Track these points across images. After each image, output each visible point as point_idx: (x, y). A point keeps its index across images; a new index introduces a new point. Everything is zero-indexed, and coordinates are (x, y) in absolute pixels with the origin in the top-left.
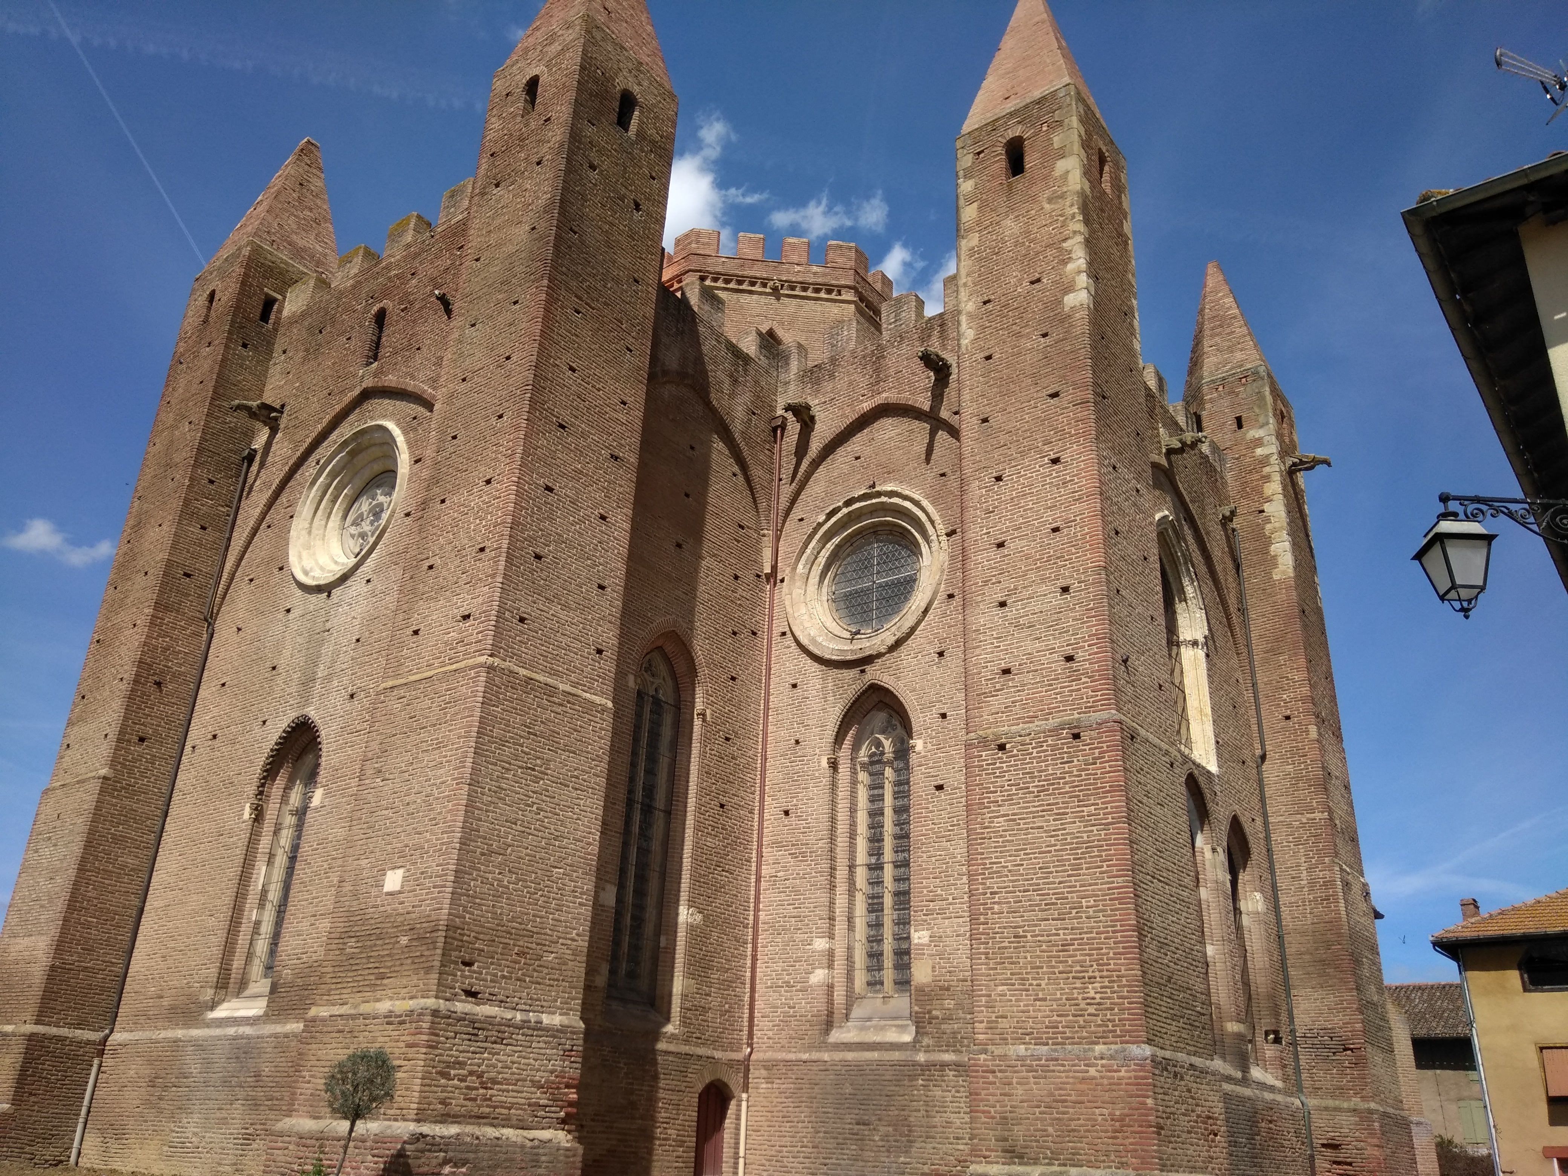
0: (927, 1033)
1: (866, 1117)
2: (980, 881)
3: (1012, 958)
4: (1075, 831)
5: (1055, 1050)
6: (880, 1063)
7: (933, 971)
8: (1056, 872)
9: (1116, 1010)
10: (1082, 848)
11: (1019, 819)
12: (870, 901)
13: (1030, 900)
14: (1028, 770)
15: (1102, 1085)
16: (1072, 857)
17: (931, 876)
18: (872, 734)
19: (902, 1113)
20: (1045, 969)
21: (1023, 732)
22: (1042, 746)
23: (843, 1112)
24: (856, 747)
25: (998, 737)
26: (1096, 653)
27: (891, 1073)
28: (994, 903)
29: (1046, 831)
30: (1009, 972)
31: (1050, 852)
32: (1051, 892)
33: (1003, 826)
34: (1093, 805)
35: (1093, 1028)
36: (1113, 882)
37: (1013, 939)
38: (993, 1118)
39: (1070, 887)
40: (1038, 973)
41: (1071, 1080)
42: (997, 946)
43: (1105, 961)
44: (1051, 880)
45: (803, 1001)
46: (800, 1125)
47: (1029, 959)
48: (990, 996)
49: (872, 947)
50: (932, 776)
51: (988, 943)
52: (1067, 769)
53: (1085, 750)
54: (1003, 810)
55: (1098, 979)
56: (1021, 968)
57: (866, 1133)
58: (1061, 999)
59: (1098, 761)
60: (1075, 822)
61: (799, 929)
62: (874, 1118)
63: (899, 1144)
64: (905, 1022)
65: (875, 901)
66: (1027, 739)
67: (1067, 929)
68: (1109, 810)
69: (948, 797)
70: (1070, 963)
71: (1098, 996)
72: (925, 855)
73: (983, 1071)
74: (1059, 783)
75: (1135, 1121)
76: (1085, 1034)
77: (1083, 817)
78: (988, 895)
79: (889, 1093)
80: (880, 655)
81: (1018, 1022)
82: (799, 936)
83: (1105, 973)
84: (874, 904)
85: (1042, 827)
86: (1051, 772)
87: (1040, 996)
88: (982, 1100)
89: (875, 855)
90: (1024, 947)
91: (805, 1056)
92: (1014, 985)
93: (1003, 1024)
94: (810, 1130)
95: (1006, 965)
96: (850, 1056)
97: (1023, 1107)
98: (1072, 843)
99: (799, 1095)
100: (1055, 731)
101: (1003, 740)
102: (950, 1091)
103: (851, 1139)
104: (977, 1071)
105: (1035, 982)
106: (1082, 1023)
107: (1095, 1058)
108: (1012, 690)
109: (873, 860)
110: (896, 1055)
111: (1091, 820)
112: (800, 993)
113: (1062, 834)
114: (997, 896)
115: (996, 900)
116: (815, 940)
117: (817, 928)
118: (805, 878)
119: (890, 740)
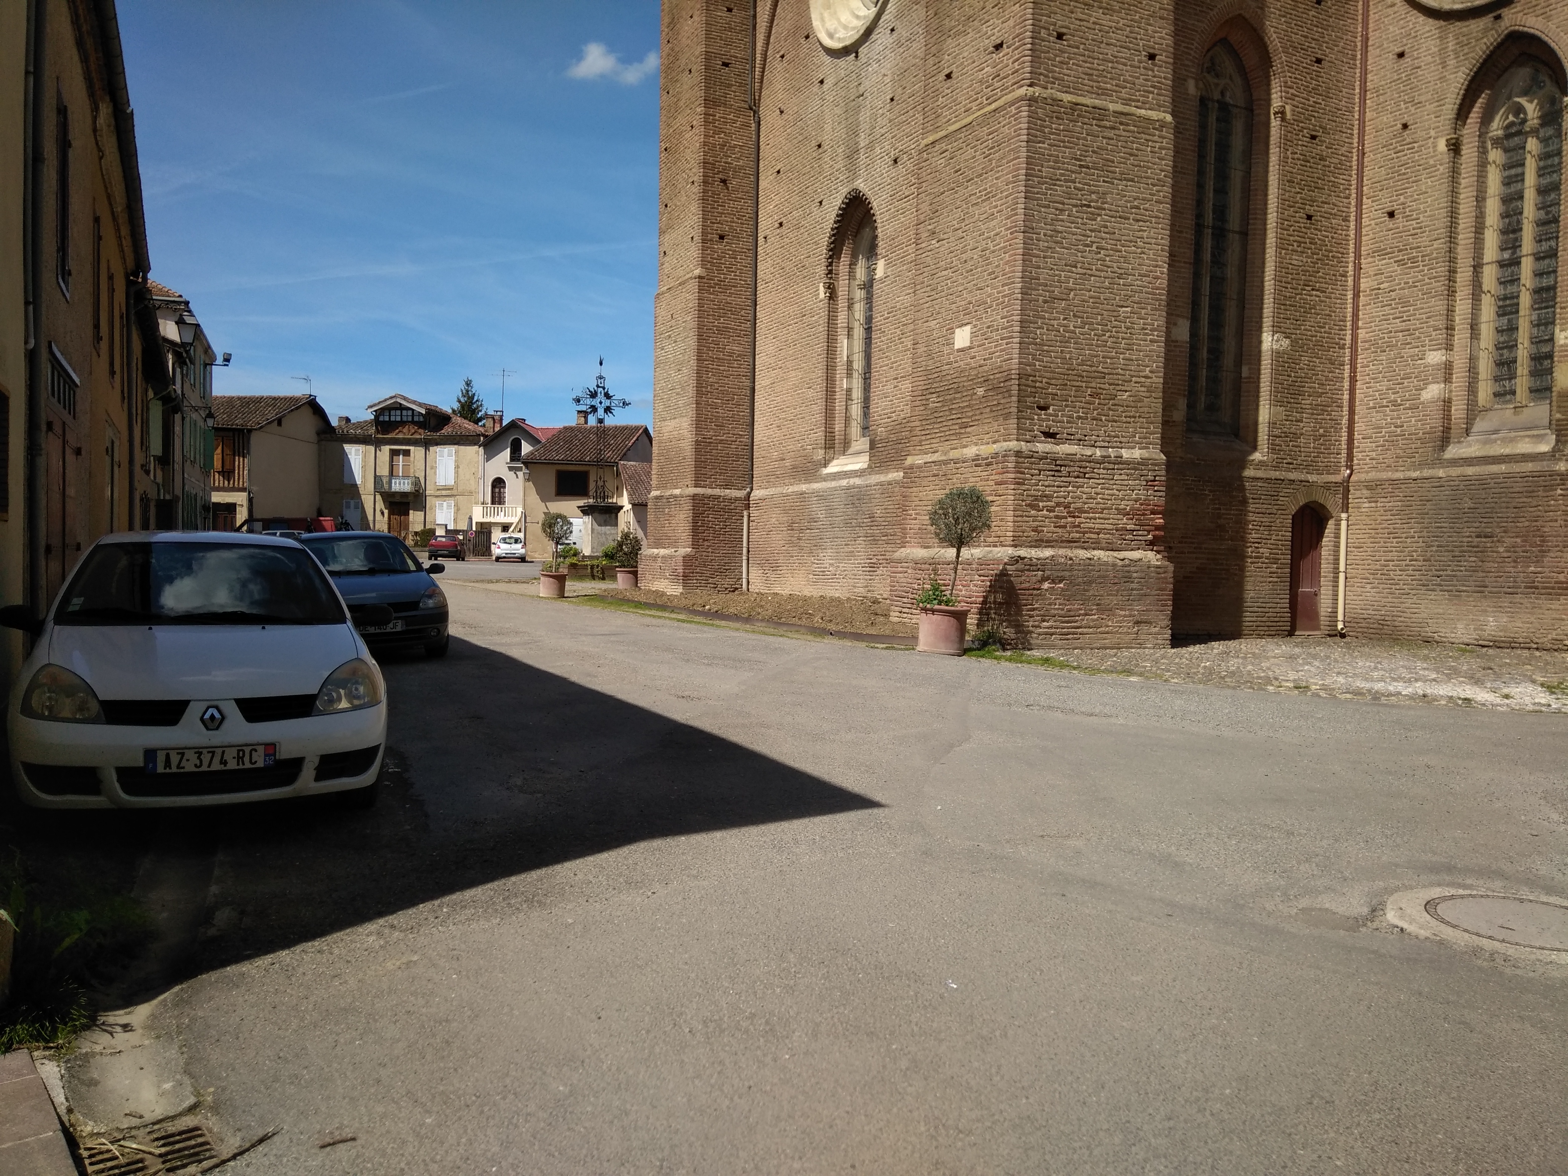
1: (1490, 530)
6: (1508, 476)
12: (1501, 303)
18: (1509, 98)
19: (1535, 523)
23: (1461, 526)
24: (1486, 119)
27: (1521, 485)
45: (1413, 419)
46: (1409, 540)
49: (1502, 355)
57: (1488, 545)
61: (1408, 344)
62: (1498, 530)
63: (1528, 554)
64: (1542, 432)
65: (1508, 302)
79: (1519, 505)
82: (1408, 352)
84: (1506, 306)
89: (1509, 248)
91: (1416, 474)
94: (1421, 544)
96: (1470, 471)
99: (1407, 512)
103: (1470, 551)
109: (1506, 255)
110: (1530, 466)
112: (1410, 411)
116: (1428, 353)
117: (1430, 341)
118: (1416, 287)
119: (1535, 102)
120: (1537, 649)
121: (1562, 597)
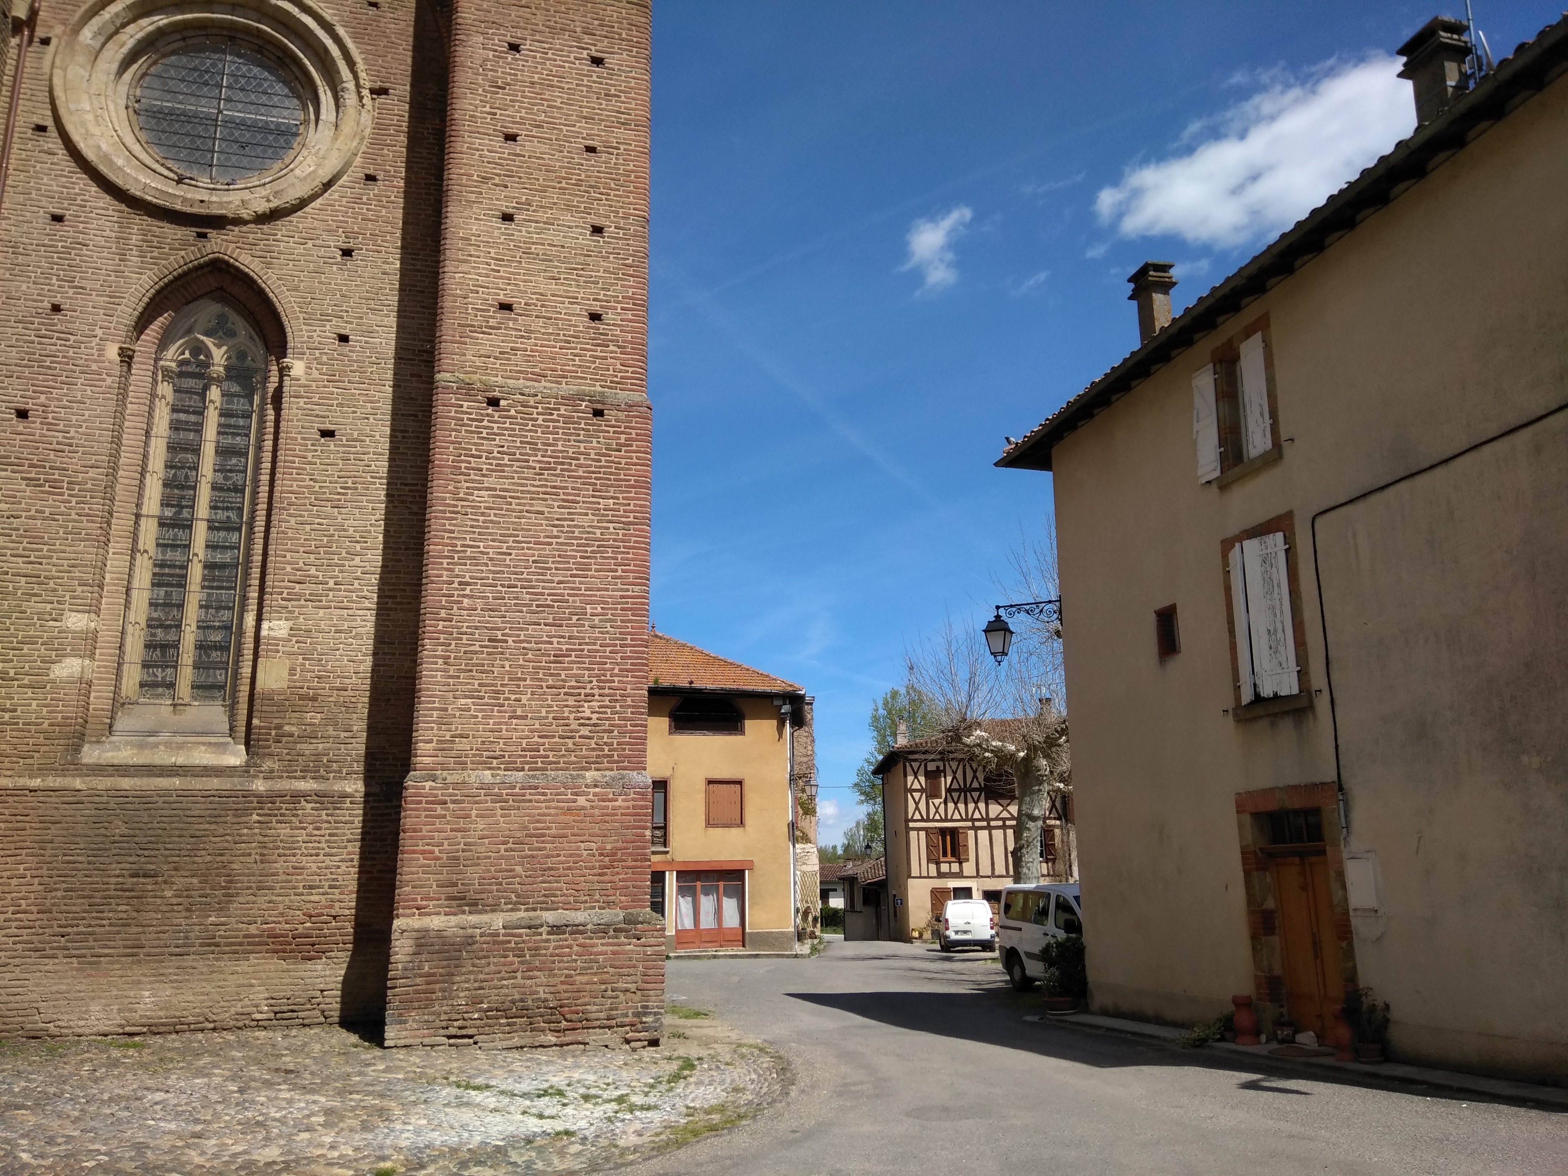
0: (271, 755)
1: (153, 867)
2: (445, 566)
3: (483, 665)
4: (586, 524)
5: (534, 777)
6: (183, 794)
7: (290, 675)
8: (556, 569)
9: (616, 733)
10: (593, 546)
11: (511, 497)
13: (516, 598)
14: (529, 440)
15: (592, 816)
16: (578, 554)
18: (189, 331)
19: (219, 859)
20: (528, 682)
21: (527, 391)
22: (552, 414)
23: (108, 860)
24: (163, 344)
25: (488, 388)
26: (630, 321)
27: (203, 806)
28: (464, 596)
29: (547, 519)
30: (476, 682)
31: (550, 544)
32: (547, 591)
33: (485, 502)
34: (612, 498)
35: (584, 752)
36: (628, 590)
37: (487, 643)
38: (437, 859)
39: (573, 589)
40: (518, 686)
41: (552, 811)
42: (463, 649)
43: (608, 677)
44: (548, 577)
45: (34, 703)
46: (14, 881)
47: (507, 668)
48: (446, 710)
50: (317, 416)
51: (450, 644)
52: (582, 449)
53: (609, 432)
54: (488, 482)
55: (597, 697)
56: (495, 678)
57: (149, 887)
58: (547, 718)
59: (623, 449)
60: (586, 514)
62: (165, 867)
63: (208, 899)
64: (222, 740)
66: (532, 401)
67: (563, 637)
68: (631, 507)
69: (341, 449)
70: (563, 677)
71: (595, 716)
74: (570, 464)
75: (630, 854)
76: (573, 759)
77: (599, 510)
78: (456, 585)
79: (198, 833)
80: (238, 221)
81: (483, 743)
83: (607, 691)
85: (542, 513)
86: (560, 448)
87: (519, 713)
88: (423, 838)
90: (502, 653)
91: (36, 783)
92: (482, 698)
93: (462, 745)
94: (36, 887)
95: (474, 673)
96: (126, 783)
97: (483, 844)
98: (581, 538)
99: (16, 838)
100: (572, 399)
101: (497, 394)
102: (305, 829)
103: (118, 897)
105: (513, 697)
106: (570, 746)
107: (587, 786)
108: (514, 333)
110: (214, 783)
111: (608, 515)
112: (30, 691)
113: (568, 526)
114: (468, 588)
115: (467, 592)
116: (67, 614)
117: (72, 598)
119: (225, 348)
120: (214, 1029)
121: (252, 956)
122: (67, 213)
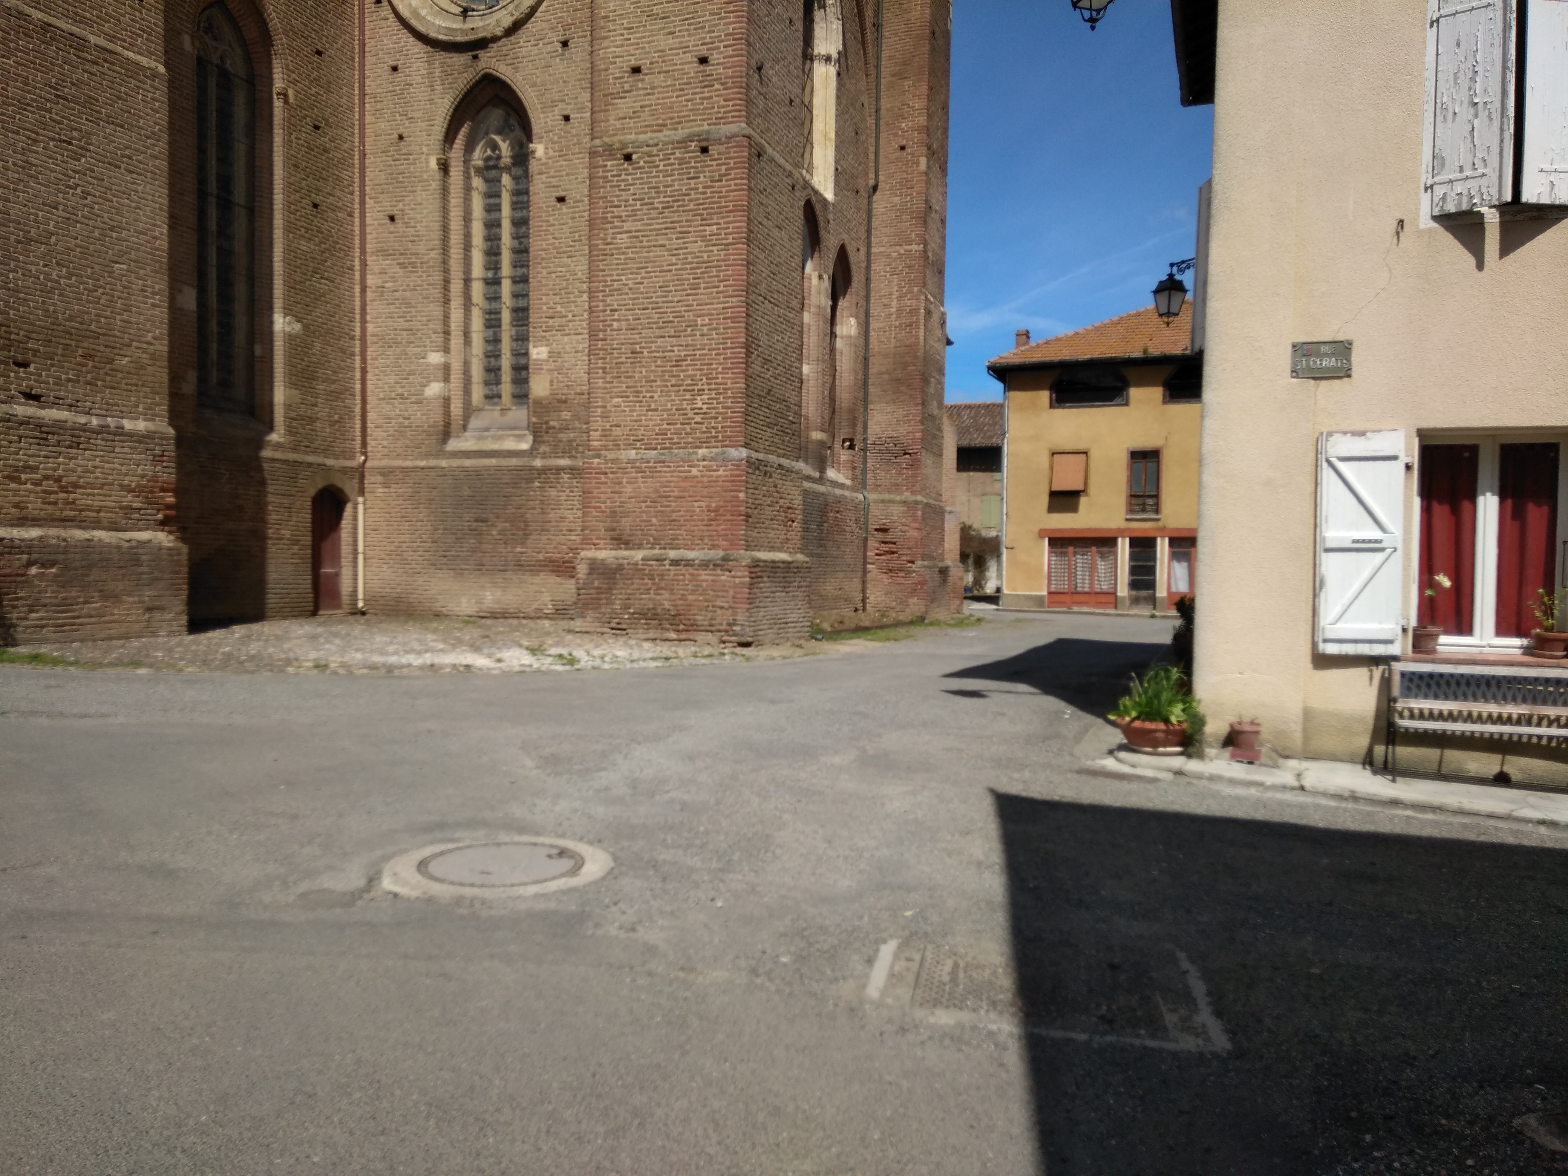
0: (544, 442)
1: (485, 516)
2: (601, 298)
3: (627, 372)
4: (696, 250)
5: (663, 454)
6: (498, 469)
7: (552, 385)
8: (676, 291)
9: (720, 419)
10: (701, 268)
11: (643, 236)
12: (487, 317)
13: (648, 318)
14: (654, 185)
15: (701, 482)
16: (691, 277)
17: (551, 293)
18: (487, 133)
19: (519, 511)
20: (658, 383)
21: (651, 142)
22: (669, 159)
23: (462, 511)
24: (469, 148)
25: (624, 145)
26: (731, 56)
27: (509, 477)
28: (614, 320)
29: (668, 250)
30: (624, 386)
31: (670, 271)
32: (669, 310)
33: (625, 243)
34: (716, 224)
35: (698, 435)
36: (728, 302)
37: (630, 355)
38: (603, 512)
39: (687, 306)
40: (651, 387)
41: (675, 479)
42: (615, 361)
43: (714, 375)
44: (670, 298)
45: (419, 413)
46: (419, 524)
47: (644, 373)
48: (605, 407)
49: (489, 363)
50: (554, 187)
51: (606, 358)
52: (693, 186)
53: (712, 166)
54: (627, 226)
55: (706, 392)
56: (636, 382)
57: (485, 528)
58: (671, 409)
59: (724, 179)
60: (696, 242)
61: (412, 342)
62: (491, 516)
63: (515, 537)
64: (523, 432)
65: (493, 316)
66: (655, 150)
67: (681, 346)
68: (731, 230)
69: (570, 211)
70: (682, 377)
71: (705, 406)
72: (544, 271)
73: (596, 473)
74: (684, 200)
75: (729, 511)
76: (690, 440)
77: (705, 236)
78: (608, 312)
79: (507, 495)
80: (495, 39)
81: (630, 430)
82: (412, 350)
83: (713, 386)
84: (491, 319)
85: (664, 246)
86: (676, 187)
87: (653, 407)
88: (594, 498)
89: (492, 269)
90: (640, 362)
91: (423, 463)
92: (628, 397)
93: (617, 432)
94: (429, 528)
95: (623, 379)
96: (468, 463)
97: (630, 503)
98: (692, 263)
99: (417, 498)
100: (683, 143)
101: (630, 150)
102: (564, 491)
103: (470, 534)
104: (591, 473)
105: (648, 395)
106: (688, 430)
107: (698, 460)
108: (642, 92)
109: (490, 274)
110: (514, 462)
111: (712, 240)
112: (416, 405)
113: (684, 254)
114: (617, 313)
115: (616, 317)
116: (429, 353)
117: (431, 342)
118: (416, 290)
119: (508, 142)
120: (524, 618)
121: (542, 573)
122: (399, 63)
